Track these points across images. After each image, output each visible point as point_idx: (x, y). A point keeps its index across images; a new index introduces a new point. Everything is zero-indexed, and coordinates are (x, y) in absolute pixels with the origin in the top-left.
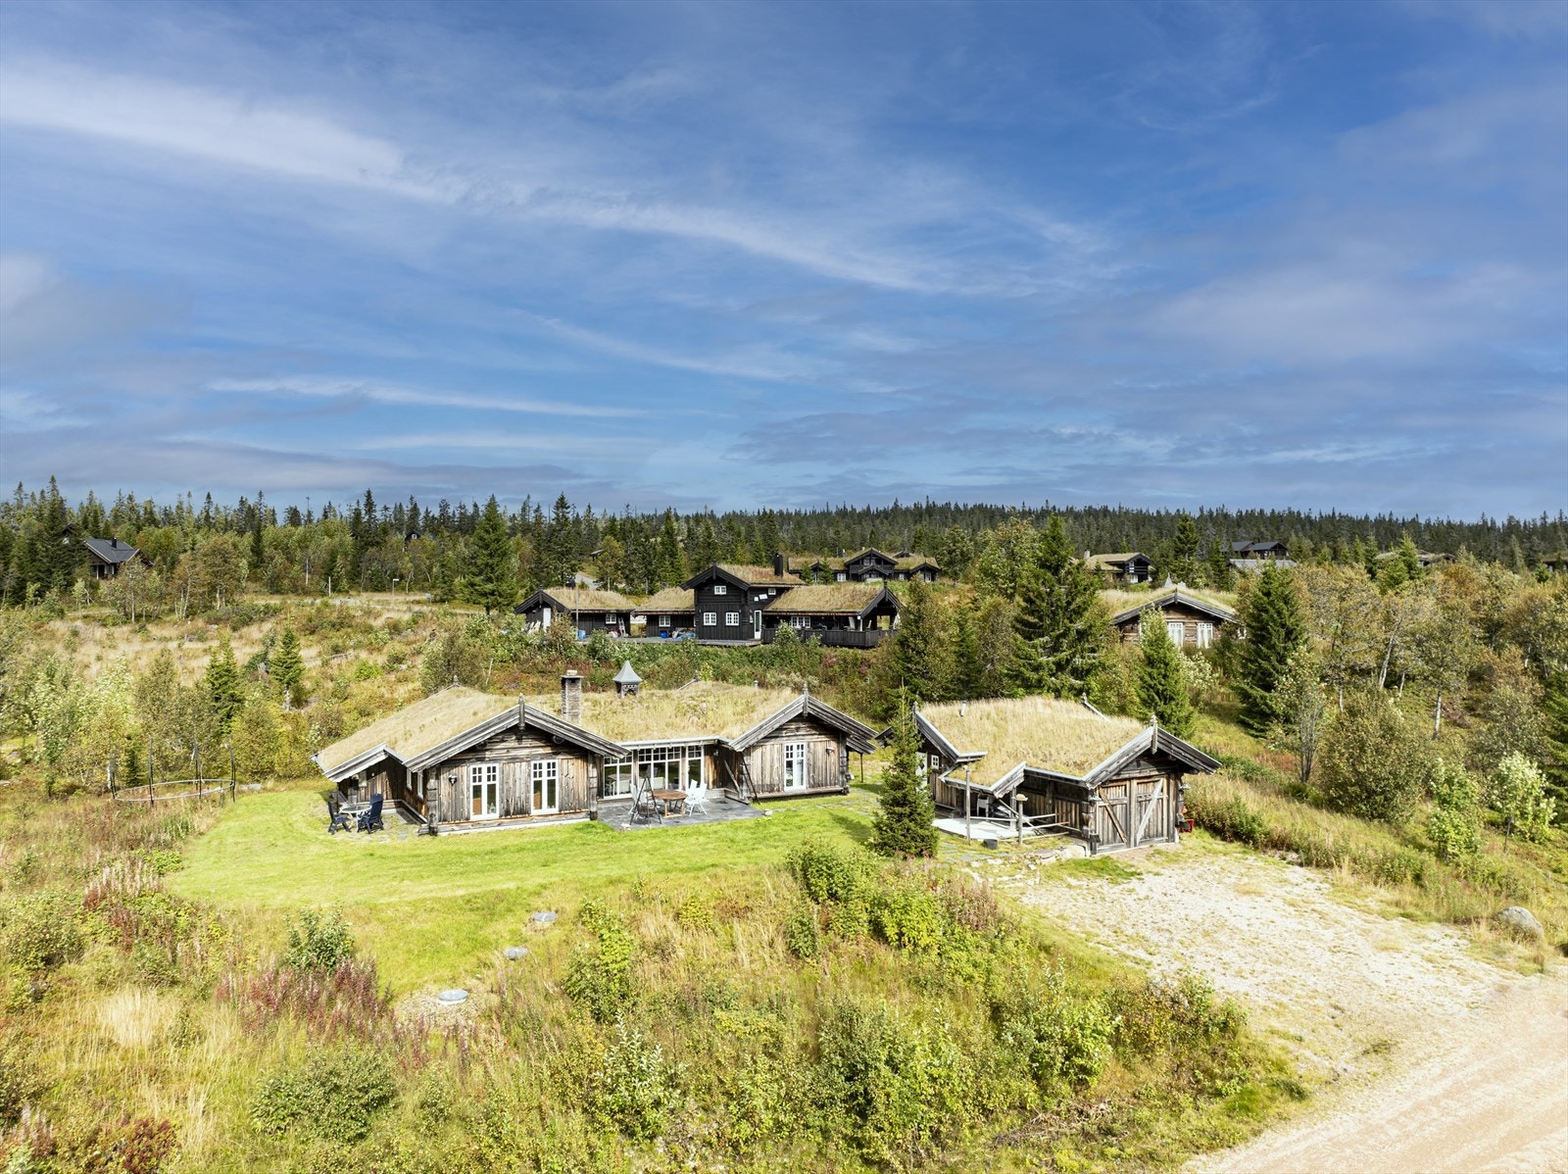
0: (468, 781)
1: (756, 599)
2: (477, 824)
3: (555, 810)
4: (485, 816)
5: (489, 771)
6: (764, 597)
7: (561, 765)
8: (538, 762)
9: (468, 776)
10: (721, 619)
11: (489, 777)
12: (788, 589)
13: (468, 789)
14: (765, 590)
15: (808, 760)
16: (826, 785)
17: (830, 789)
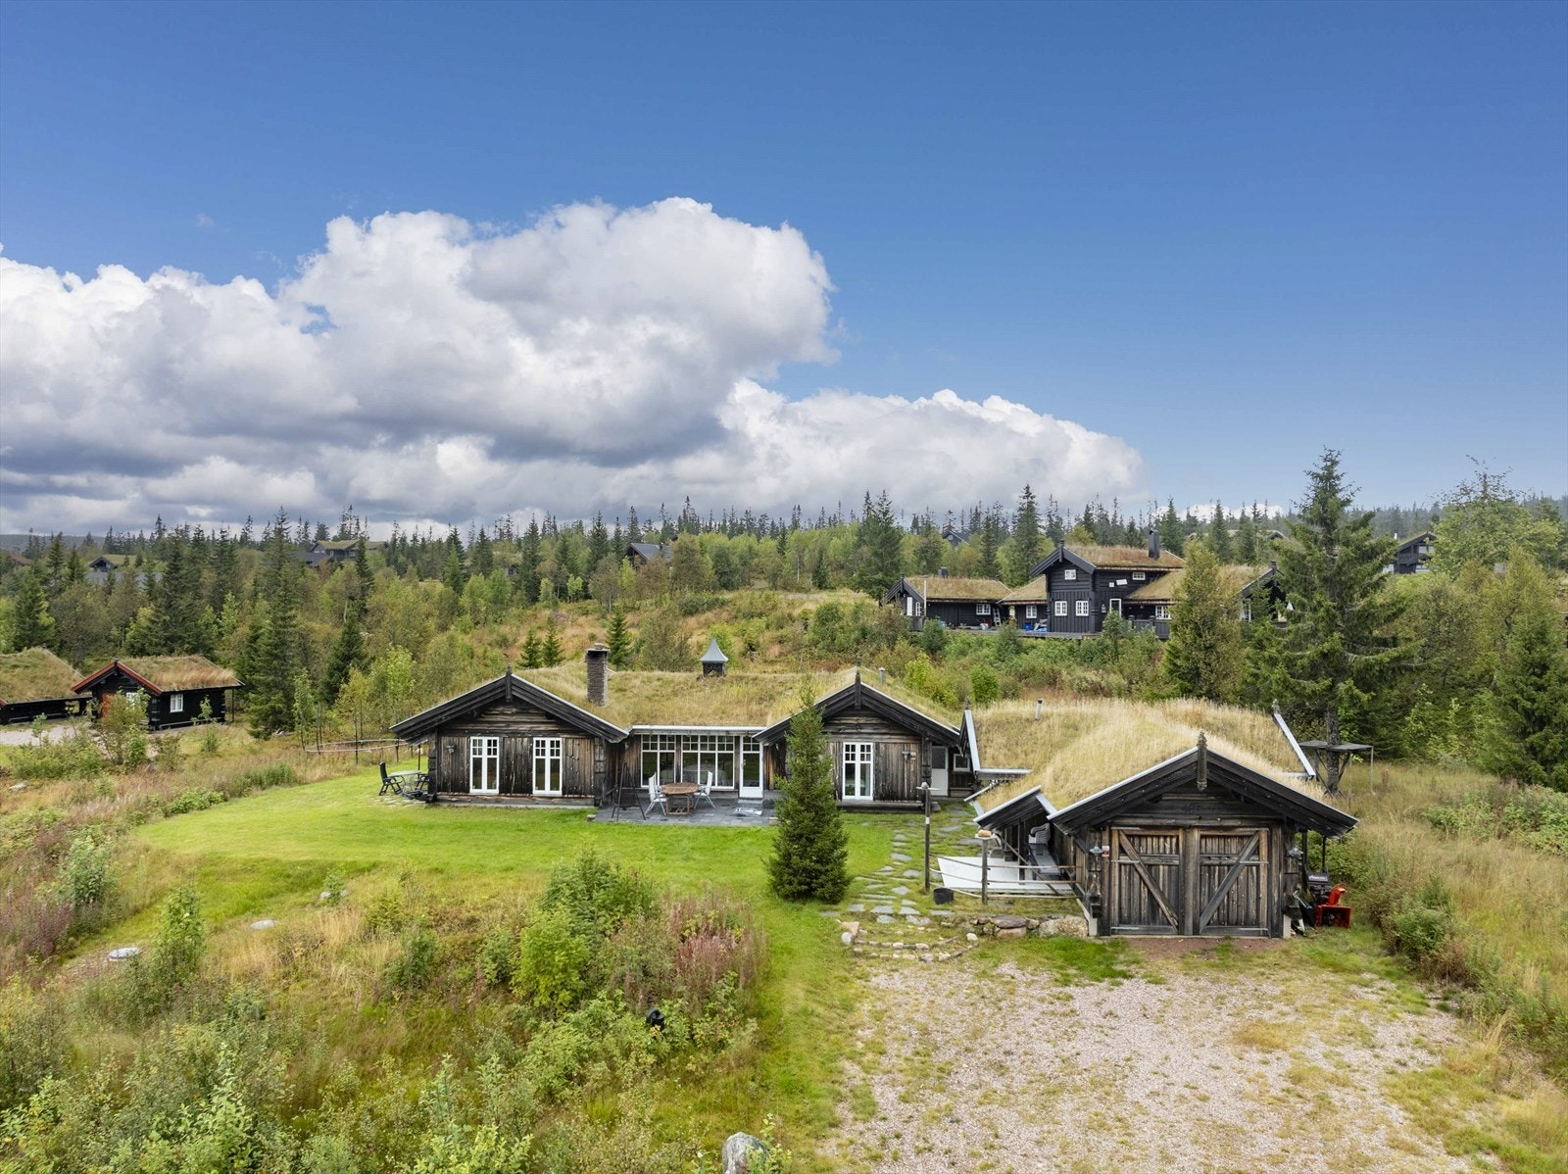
0: (469, 752)
1: (1112, 585)
2: (477, 798)
3: (559, 793)
4: (484, 790)
5: (489, 745)
6: (1122, 582)
7: (566, 744)
8: (541, 739)
9: (469, 747)
10: (1071, 609)
11: (489, 750)
12: (1162, 574)
13: (468, 762)
14: (1127, 574)
15: (876, 764)
16: (902, 798)
17: (906, 804)
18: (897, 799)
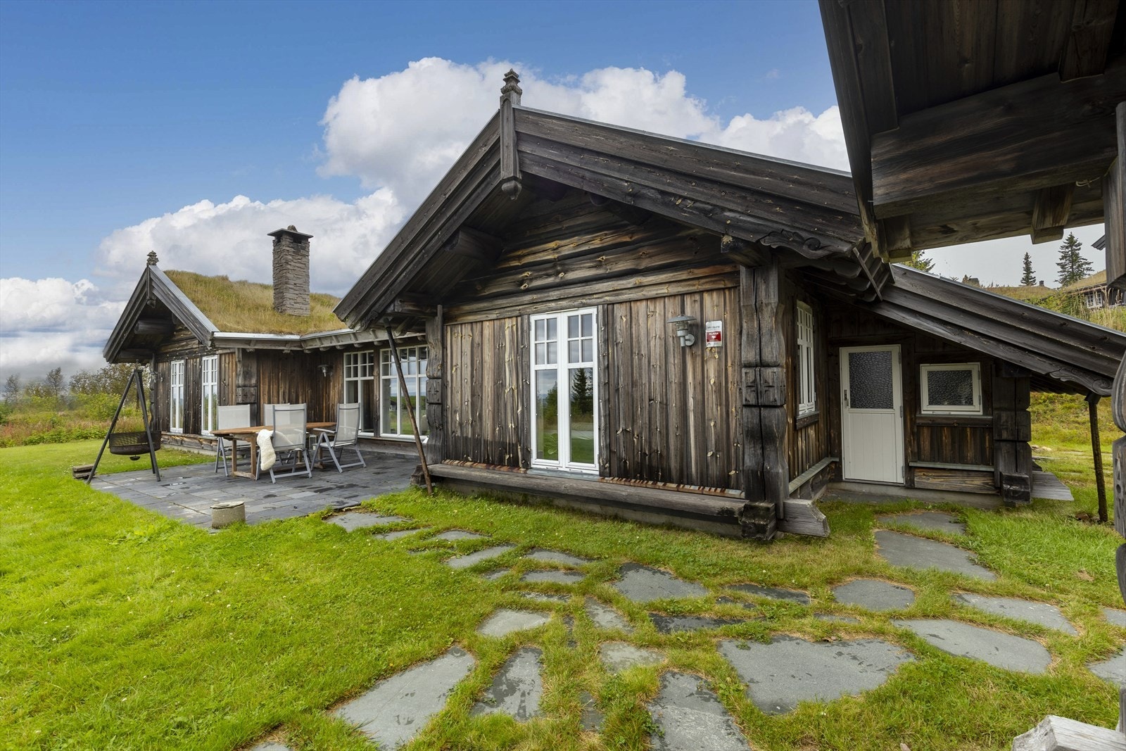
2: (172, 439)
4: (177, 428)
5: (180, 370)
8: (206, 358)
15: (607, 369)
16: (683, 478)
17: (690, 497)
18: (667, 478)
